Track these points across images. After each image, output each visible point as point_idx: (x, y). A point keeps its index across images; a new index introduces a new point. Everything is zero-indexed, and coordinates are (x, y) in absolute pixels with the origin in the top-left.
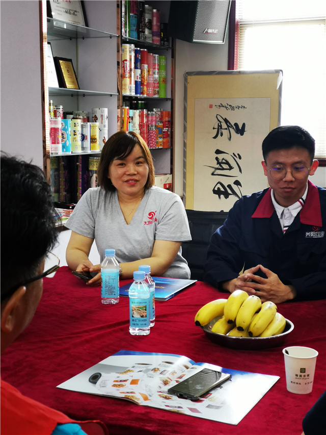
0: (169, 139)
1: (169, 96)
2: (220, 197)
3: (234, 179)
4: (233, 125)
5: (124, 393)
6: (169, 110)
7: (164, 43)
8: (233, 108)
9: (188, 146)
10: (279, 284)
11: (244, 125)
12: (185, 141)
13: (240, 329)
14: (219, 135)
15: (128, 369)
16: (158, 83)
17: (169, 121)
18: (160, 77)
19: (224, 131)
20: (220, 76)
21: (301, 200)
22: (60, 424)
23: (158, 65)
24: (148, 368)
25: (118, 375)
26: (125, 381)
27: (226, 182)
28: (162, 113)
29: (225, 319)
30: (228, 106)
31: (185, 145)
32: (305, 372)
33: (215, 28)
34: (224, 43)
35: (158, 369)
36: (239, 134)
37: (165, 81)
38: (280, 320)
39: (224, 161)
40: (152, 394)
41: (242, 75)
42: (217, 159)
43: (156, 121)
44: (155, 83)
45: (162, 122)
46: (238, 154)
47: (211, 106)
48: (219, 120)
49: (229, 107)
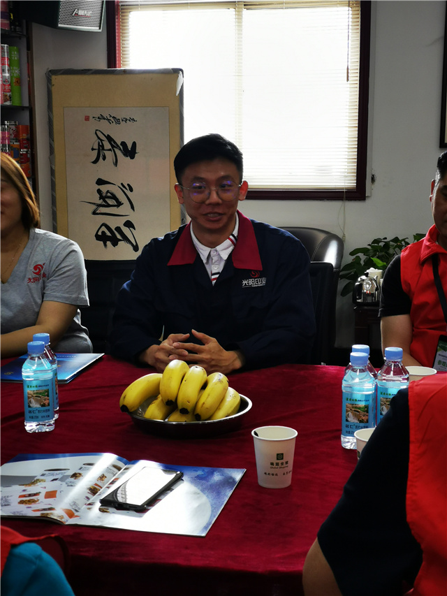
0: (29, 164)
1: (26, 104)
2: (105, 245)
3: (124, 220)
4: (119, 144)
5: (38, 510)
6: (28, 123)
7: (15, 29)
8: (118, 121)
9: (57, 175)
10: (220, 351)
11: (134, 144)
12: (53, 167)
13: (184, 411)
14: (101, 158)
15: (35, 479)
16: (10, 85)
17: (27, 139)
18: (11, 77)
19: (107, 153)
20: (98, 77)
21: (231, 237)
22: (14, 546)
23: (9, 59)
24: (66, 474)
25: (23, 488)
26: (35, 495)
27: (114, 223)
28: (17, 127)
29: (162, 400)
30: (111, 118)
31: (52, 172)
32: (282, 459)
33: (88, 10)
34: (100, 31)
35: (80, 474)
36: (129, 158)
37: (19, 82)
38: (233, 397)
39: (109, 194)
40: (79, 509)
41: (128, 76)
42: (99, 191)
43: (9, 139)
44: (5, 85)
45: (17, 140)
46: (128, 185)
47: (87, 119)
48: (99, 138)
49: (113, 120)
